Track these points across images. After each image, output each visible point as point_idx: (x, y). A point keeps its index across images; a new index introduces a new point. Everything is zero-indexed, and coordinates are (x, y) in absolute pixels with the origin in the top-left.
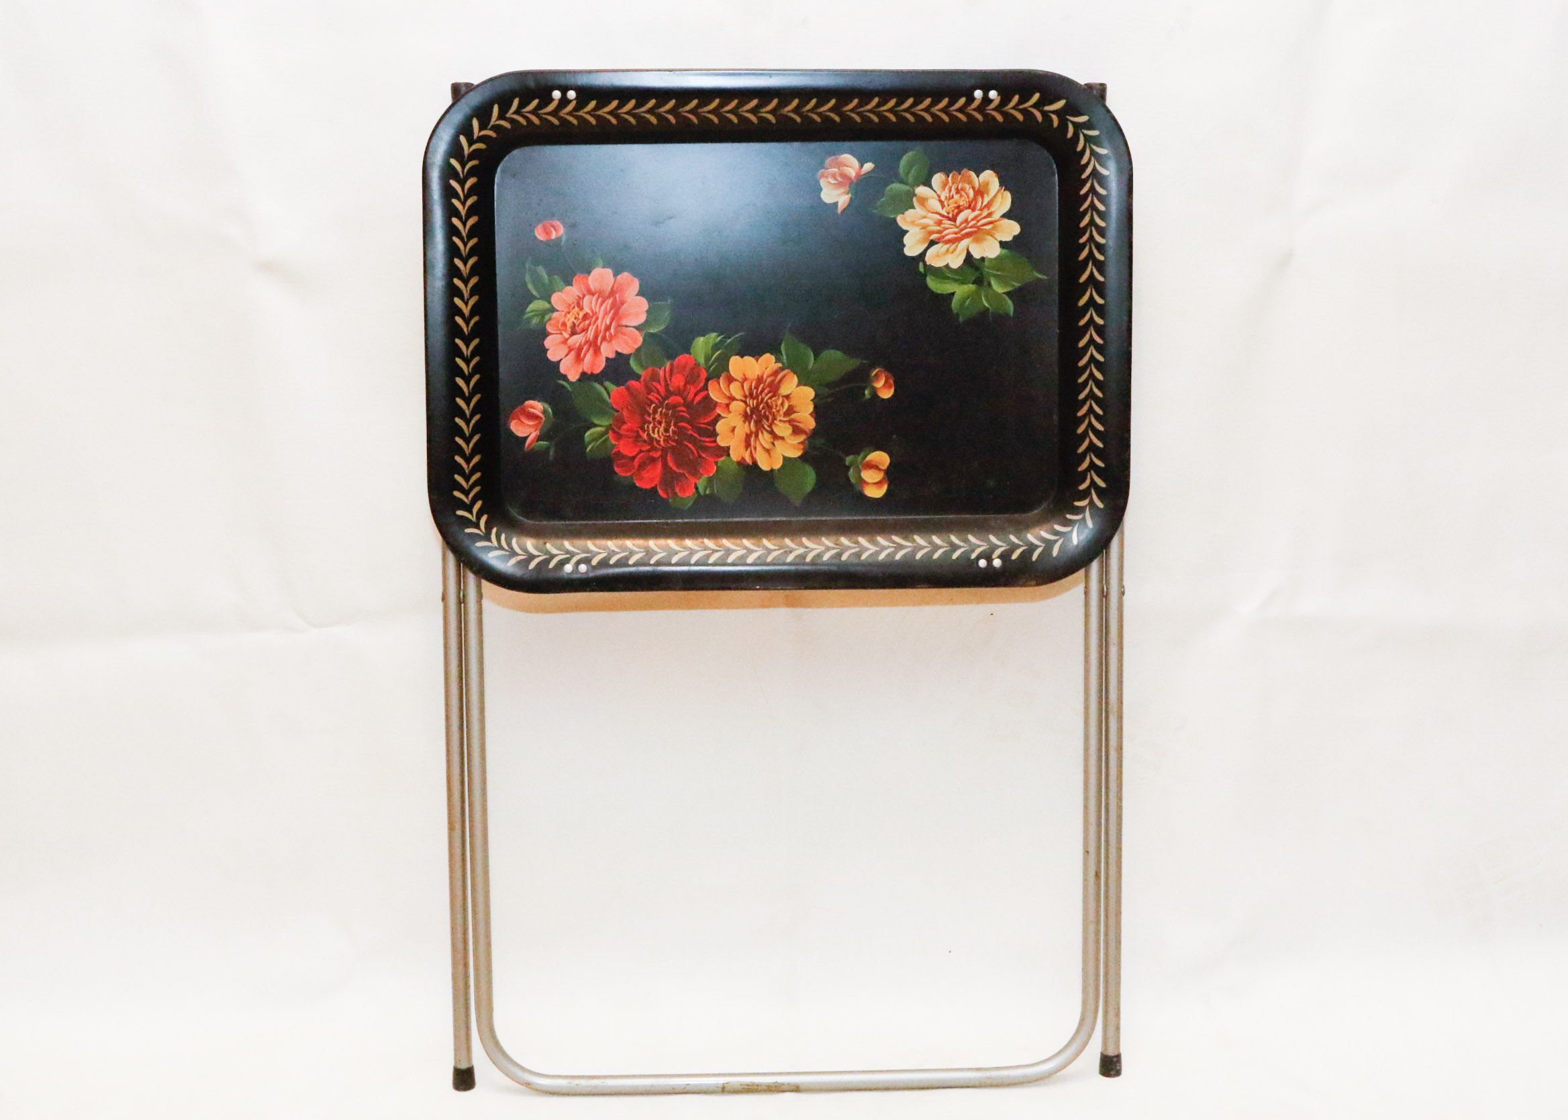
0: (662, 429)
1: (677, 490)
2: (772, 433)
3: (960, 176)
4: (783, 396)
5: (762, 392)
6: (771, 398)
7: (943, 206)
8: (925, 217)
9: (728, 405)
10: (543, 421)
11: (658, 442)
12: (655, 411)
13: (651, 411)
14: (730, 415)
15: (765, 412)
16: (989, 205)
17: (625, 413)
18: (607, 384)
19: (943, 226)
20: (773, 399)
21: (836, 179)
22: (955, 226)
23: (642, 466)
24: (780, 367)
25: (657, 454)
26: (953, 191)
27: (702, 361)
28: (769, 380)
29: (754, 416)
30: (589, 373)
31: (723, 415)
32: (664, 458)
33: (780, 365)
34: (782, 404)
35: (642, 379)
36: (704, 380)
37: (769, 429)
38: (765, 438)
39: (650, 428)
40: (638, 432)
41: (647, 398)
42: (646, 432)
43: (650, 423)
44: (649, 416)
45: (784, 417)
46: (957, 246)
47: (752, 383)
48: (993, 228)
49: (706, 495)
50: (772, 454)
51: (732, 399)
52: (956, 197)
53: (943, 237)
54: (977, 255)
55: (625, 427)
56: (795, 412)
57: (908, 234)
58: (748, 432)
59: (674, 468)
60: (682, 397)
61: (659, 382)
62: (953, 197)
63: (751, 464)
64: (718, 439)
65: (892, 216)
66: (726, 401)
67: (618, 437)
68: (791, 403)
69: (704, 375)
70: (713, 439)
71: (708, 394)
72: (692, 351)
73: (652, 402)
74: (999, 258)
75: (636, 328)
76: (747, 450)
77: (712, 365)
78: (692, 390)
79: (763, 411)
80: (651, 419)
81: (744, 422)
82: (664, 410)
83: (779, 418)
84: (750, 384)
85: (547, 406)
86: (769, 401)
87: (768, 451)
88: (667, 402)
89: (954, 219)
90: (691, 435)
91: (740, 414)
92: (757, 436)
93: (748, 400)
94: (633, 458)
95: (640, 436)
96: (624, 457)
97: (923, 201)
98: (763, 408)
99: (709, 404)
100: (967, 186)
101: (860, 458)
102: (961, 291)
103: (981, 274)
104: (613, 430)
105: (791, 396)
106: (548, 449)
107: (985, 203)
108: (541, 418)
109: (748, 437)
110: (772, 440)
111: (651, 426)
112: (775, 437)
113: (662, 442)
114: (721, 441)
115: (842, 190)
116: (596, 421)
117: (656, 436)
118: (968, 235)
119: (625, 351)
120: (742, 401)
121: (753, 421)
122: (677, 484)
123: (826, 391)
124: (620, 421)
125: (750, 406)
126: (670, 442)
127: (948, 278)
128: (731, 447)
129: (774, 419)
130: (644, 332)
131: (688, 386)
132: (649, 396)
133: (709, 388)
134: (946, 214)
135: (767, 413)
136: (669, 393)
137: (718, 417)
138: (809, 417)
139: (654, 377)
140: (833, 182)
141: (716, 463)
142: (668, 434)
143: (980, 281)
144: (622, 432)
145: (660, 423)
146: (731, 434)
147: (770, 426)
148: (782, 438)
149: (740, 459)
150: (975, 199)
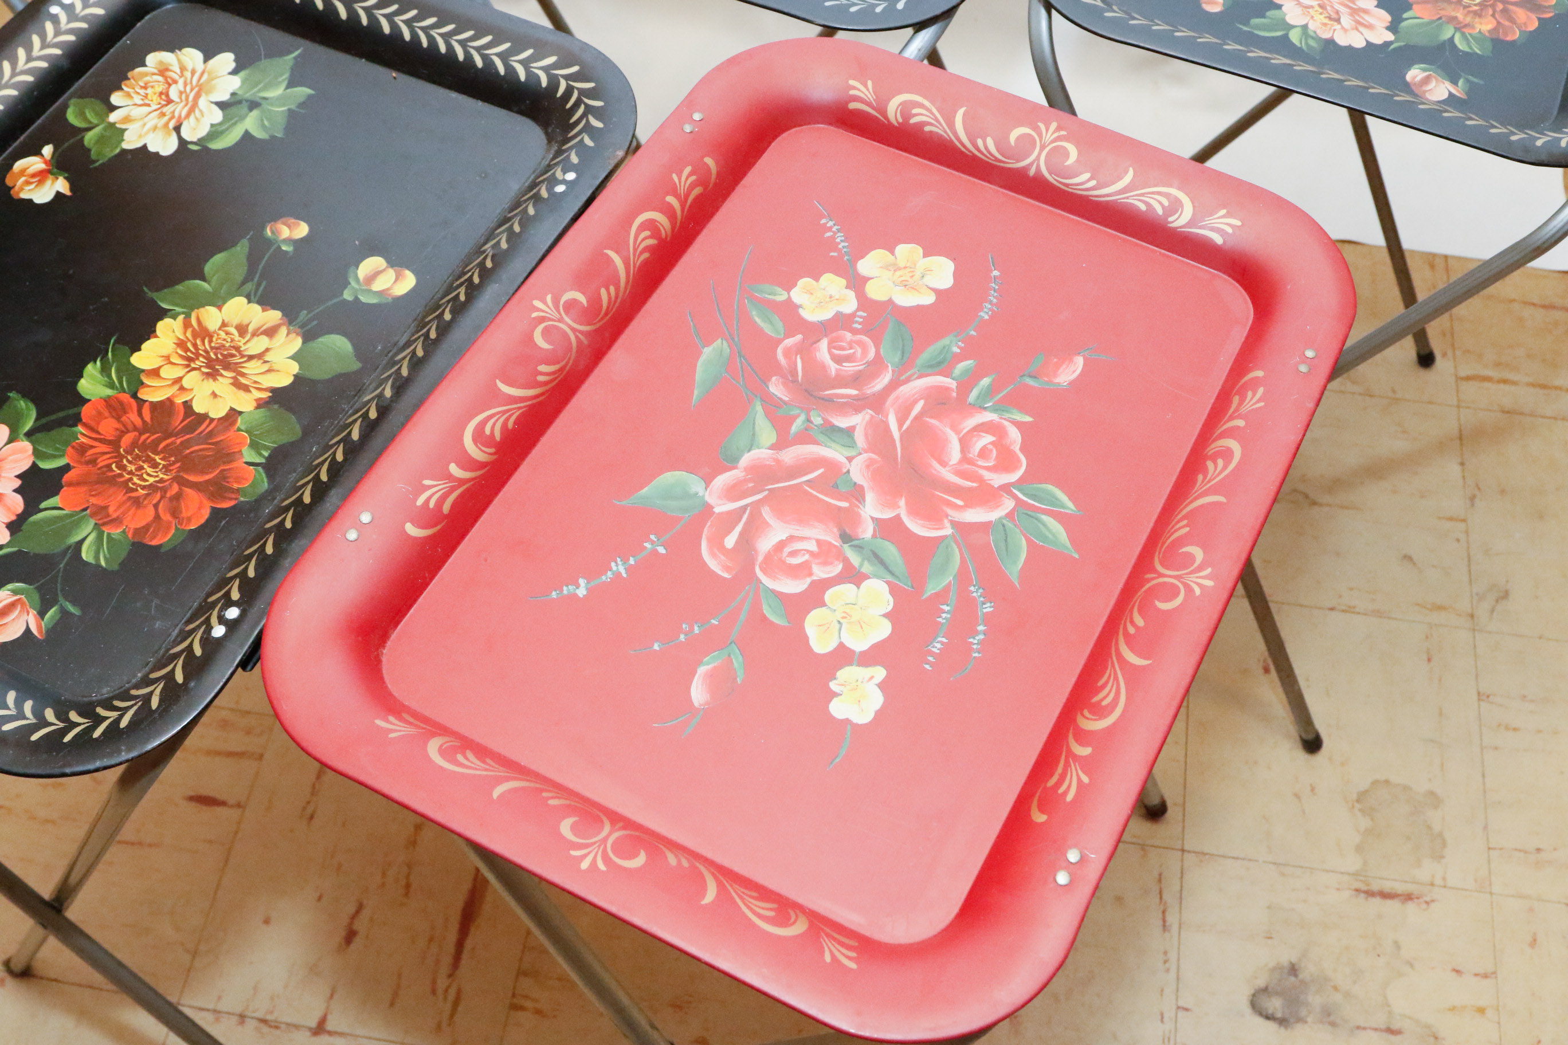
0: (150, 470)
1: (235, 486)
2: (251, 358)
3: (132, 80)
4: (220, 329)
5: (195, 345)
6: (210, 342)
7: (149, 105)
8: (145, 125)
9: (182, 389)
10: (25, 600)
11: (162, 481)
12: (123, 468)
13: (119, 472)
14: (195, 392)
15: (222, 354)
16: (183, 69)
17: (93, 500)
18: (43, 505)
19: (167, 114)
20: (214, 339)
21: (32, 183)
22: (178, 103)
23: (175, 513)
24: (185, 318)
25: (175, 488)
26: (142, 92)
27: (109, 392)
28: (189, 334)
29: (217, 367)
30: (14, 518)
31: (187, 399)
32: (182, 482)
33: (181, 318)
34: (227, 333)
35: (72, 464)
36: (132, 401)
37: (245, 359)
38: (252, 368)
39: (138, 482)
40: (130, 497)
41: (99, 469)
42: (139, 488)
43: (131, 479)
44: (123, 476)
45: (244, 338)
46: (201, 111)
47: (177, 353)
48: (209, 74)
49: (267, 459)
50: (275, 367)
51: (179, 380)
52: (149, 91)
53: (180, 116)
54: (225, 97)
55: (111, 510)
56: (248, 325)
57: (148, 146)
58: (231, 381)
59: (207, 477)
60: (128, 431)
61: (92, 447)
62: (147, 94)
63: (270, 394)
64: (212, 415)
65: (117, 151)
66: (177, 387)
67: (117, 521)
68: (234, 325)
69: (126, 398)
70: (207, 421)
71: (151, 403)
72: (88, 397)
73: (109, 466)
74: (243, 82)
75: (10, 441)
76: (250, 391)
77: (121, 383)
78: (133, 417)
79: (219, 356)
80: (127, 476)
81: (215, 380)
82: (129, 458)
83: (241, 344)
84: (177, 355)
85: (10, 586)
86: (213, 345)
87: (269, 371)
88: (122, 450)
89: (169, 101)
90: (182, 443)
91: (203, 380)
92: (243, 375)
93: (193, 365)
94: (157, 517)
95: (138, 498)
96: (146, 528)
97: (127, 119)
98: (216, 355)
99: (165, 408)
100: (148, 78)
101: (353, 284)
102: (251, 123)
103: (247, 101)
104: (104, 524)
105: (226, 321)
106: (64, 612)
107: (178, 71)
108: (19, 599)
109: (237, 384)
110: (262, 361)
111: (135, 480)
112: (259, 356)
113: (166, 477)
114: (218, 412)
115: (49, 182)
116: (78, 538)
117: (151, 480)
118: (197, 96)
119: (25, 465)
120: (189, 372)
121: (222, 372)
122: (228, 482)
123: (249, 287)
124: (100, 511)
125: (201, 366)
126: (171, 468)
127: (227, 129)
128: (233, 406)
129: (237, 349)
130: (21, 436)
131: (124, 419)
132: (101, 465)
133: (145, 398)
134: (159, 106)
135: (225, 353)
136: (115, 444)
137: (187, 405)
138: (266, 313)
139: (82, 449)
140: (32, 186)
141: (239, 430)
142: (161, 466)
143: (253, 105)
144: (115, 516)
145: (141, 468)
146: (219, 398)
147: (243, 356)
148: (267, 350)
149: (254, 404)
150: (166, 78)
